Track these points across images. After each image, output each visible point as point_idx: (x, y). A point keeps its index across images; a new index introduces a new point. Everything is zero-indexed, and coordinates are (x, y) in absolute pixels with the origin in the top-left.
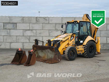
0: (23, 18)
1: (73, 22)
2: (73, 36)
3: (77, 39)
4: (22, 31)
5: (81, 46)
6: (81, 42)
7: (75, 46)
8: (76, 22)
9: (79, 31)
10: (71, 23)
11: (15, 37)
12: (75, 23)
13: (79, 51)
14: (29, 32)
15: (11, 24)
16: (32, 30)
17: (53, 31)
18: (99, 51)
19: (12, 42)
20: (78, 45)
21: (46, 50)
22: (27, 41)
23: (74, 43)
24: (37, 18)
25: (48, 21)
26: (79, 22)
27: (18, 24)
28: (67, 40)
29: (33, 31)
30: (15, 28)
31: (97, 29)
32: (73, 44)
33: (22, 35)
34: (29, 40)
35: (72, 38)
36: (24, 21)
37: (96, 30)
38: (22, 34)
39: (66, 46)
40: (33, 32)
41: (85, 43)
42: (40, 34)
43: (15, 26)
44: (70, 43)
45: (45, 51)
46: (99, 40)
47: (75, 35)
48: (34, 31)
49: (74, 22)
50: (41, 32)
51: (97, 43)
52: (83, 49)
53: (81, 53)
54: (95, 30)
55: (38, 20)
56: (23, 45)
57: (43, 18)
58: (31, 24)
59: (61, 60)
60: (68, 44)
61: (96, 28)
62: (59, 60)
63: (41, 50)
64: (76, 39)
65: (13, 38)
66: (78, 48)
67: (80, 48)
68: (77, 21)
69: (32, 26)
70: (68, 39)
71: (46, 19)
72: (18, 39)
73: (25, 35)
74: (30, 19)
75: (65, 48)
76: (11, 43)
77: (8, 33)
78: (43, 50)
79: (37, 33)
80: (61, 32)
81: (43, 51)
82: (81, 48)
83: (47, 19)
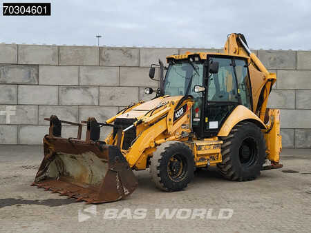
0: (58, 51)
1: (186, 57)
2: (184, 104)
3: (197, 115)
4: (55, 89)
5: (213, 141)
6: (213, 125)
7: (190, 139)
8: (197, 59)
9: (203, 89)
10: (179, 61)
11: (34, 109)
12: (191, 60)
13: (202, 158)
14: (78, 92)
15: (23, 68)
16: (86, 87)
18: (276, 158)
19: (25, 122)
20: (200, 138)
21: (83, 155)
23: (187, 131)
24: (101, 49)
25: (136, 61)
26: (205, 58)
27: (41, 70)
28: (159, 119)
29: (89, 90)
30: (34, 80)
31: (270, 83)
32: (183, 133)
33: (57, 104)
34: (77, 117)
35: (181, 111)
36: (63, 58)
37: (268, 86)
39: (158, 142)
40: (90, 93)
41: (226, 130)
42: (111, 99)
43: (34, 75)
44: (171, 129)
45: (83, 157)
46: (277, 120)
47: (190, 104)
48: (94, 91)
49: (190, 56)
50: (113, 94)
51: (269, 130)
52: (219, 150)
53: (212, 163)
54: (264, 87)
55: (105, 58)
57: (121, 49)
58: (85, 68)
59: (131, 192)
60: (165, 134)
61: (269, 80)
62: (125, 190)
63: (69, 155)
64: (194, 117)
65: (27, 112)
66: (199, 148)
67: (207, 147)
68: (198, 56)
69: (87, 74)
70: (166, 114)
71: (129, 52)
73: (65, 102)
74: (80, 52)
75: (153, 146)
76: (20, 126)
77: (10, 96)
78: (76, 156)
80: (148, 92)
81: (75, 158)
82: (212, 147)
83: (134, 53)
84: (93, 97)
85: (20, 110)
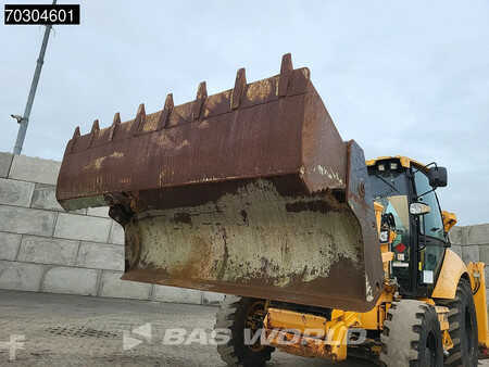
1: (372, 163)
3: (401, 257)
9: (426, 209)
11: (73, 245)
12: (382, 168)
22: (118, 264)
26: (407, 165)
33: (105, 240)
38: (103, 237)
61: (450, 222)
72: (85, 255)
77: (45, 226)
85: (53, 245)
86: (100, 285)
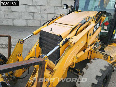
4: (24, 6)
11: (17, 13)
16: (35, 6)
17: (58, 7)
19: (14, 18)
22: (30, 18)
34: (33, 17)
38: (24, 10)
42: (44, 10)
47: (103, 18)
48: (38, 7)
56: (27, 22)
65: (15, 14)
69: (36, 0)
72: (21, 16)
73: (28, 11)
79: (41, 10)
84: (38, 10)
85: (12, 14)
86: (27, 23)
